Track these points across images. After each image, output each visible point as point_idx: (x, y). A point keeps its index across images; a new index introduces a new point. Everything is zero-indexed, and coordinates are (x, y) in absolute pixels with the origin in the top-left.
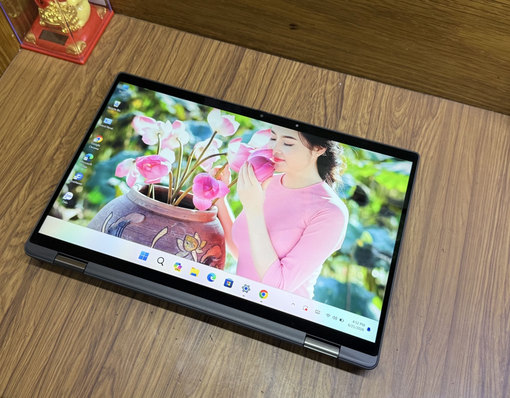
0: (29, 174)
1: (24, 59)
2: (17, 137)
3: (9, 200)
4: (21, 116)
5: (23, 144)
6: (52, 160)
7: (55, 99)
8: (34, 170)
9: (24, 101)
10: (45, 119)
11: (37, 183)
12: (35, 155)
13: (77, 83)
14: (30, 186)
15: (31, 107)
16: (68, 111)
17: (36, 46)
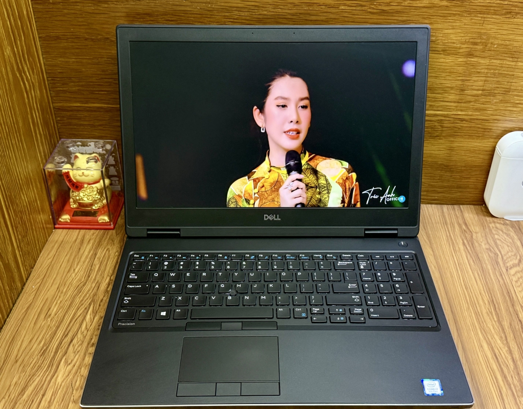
0: (90, 304)
1: (58, 235)
2: (71, 284)
3: (78, 325)
4: (69, 271)
5: (78, 286)
6: (106, 291)
7: (96, 254)
8: (93, 300)
9: (68, 261)
10: (92, 266)
11: (98, 309)
12: (91, 291)
13: (111, 241)
14: (93, 311)
15: (76, 263)
16: (110, 260)
17: (71, 223)
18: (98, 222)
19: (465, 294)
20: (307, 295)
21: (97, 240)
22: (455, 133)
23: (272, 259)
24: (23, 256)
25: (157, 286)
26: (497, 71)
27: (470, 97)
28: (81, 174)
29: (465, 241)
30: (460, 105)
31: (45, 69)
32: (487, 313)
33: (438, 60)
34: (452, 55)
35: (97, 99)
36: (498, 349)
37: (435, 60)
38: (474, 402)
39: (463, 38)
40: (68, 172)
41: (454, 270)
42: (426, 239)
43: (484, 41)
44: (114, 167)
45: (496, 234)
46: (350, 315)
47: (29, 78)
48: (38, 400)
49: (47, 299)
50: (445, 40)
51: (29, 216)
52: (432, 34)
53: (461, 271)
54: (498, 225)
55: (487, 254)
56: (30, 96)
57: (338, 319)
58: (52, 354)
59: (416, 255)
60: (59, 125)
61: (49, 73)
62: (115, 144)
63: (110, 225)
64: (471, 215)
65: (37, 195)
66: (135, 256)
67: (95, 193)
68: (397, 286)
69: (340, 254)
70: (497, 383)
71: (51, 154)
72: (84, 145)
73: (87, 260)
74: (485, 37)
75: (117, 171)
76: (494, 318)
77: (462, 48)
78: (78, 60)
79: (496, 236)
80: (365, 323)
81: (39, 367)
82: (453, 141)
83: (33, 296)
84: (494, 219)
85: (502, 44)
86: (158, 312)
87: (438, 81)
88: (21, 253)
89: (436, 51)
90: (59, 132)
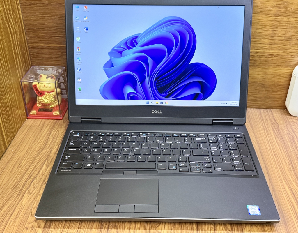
0: (45, 160)
1: (29, 122)
2: (35, 149)
3: (37, 172)
4: (34, 141)
5: (39, 150)
6: (56, 153)
7: (51, 133)
8: (47, 158)
9: (34, 136)
10: (48, 140)
11: (50, 163)
12: (46, 153)
13: (60, 126)
14: (47, 165)
15: (38, 137)
16: (59, 136)
17: (37, 115)
18: (53, 115)
19: (274, 159)
20: (177, 156)
21: (52, 125)
22: (268, 64)
23: (156, 136)
24: (6, 131)
25: (86, 150)
26: (293, 25)
27: (277, 41)
28: (43, 86)
29: (274, 129)
30: (270, 46)
31: (23, 23)
32: (288, 169)
33: (258, 18)
34: (266, 15)
35: (54, 41)
36: (295, 190)
37: (256, 18)
38: (280, 219)
39: (272, 4)
40: (36, 85)
41: (267, 145)
42: (250, 127)
43: (285, 6)
44: (64, 84)
45: (293, 125)
46: (202, 168)
47: (13, 26)
48: (10, 213)
49: (19, 157)
50: (262, 5)
51: (11, 108)
52: (254, 1)
53: (272, 145)
54: (294, 120)
55: (287, 136)
56: (13, 37)
57: (196, 170)
58: (20, 188)
59: (244, 135)
60: (32, 57)
61: (26, 25)
62: (64, 69)
63: (60, 117)
64: (278, 115)
65: (16, 97)
66: (73, 133)
67: (52, 97)
68: (232, 152)
69: (197, 134)
70: (294, 209)
71: (26, 73)
72: (45, 70)
73: (45, 136)
74: (286, 4)
75: (65, 86)
76: (292, 172)
77: (272, 11)
78: (43, 17)
79: (293, 127)
80: (212, 172)
81: (12, 195)
82: (267, 69)
83: (11, 156)
84: (291, 117)
85: (296, 8)
86: (86, 164)
87: (258, 31)
88: (5, 129)
89: (256, 12)
90: (31, 62)
